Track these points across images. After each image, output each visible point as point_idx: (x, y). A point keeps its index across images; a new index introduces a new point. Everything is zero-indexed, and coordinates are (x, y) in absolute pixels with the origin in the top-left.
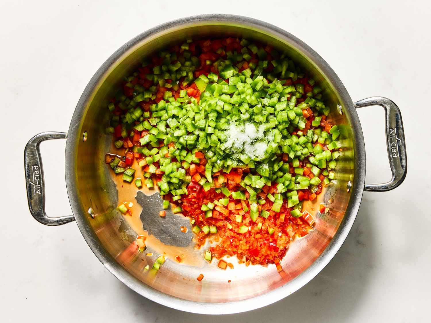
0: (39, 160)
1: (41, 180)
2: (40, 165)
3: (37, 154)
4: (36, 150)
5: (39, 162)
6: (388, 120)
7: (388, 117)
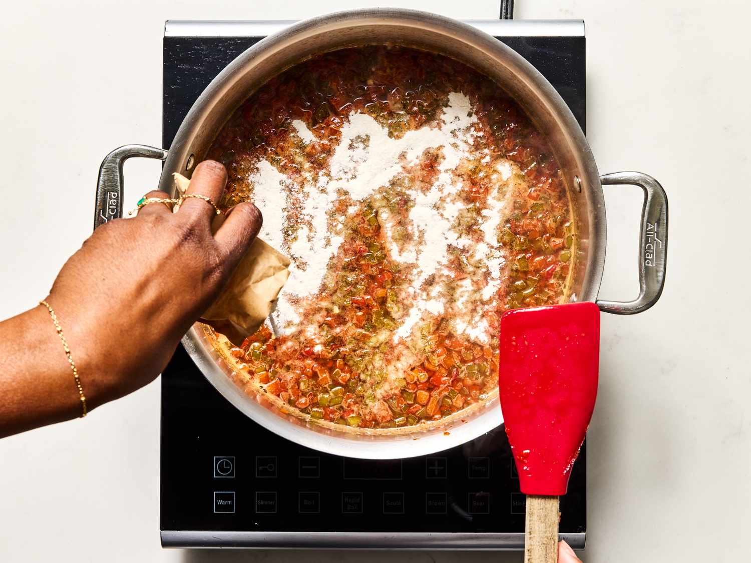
0: (119, 184)
1: (119, 214)
2: (119, 192)
3: (118, 174)
4: (118, 168)
5: (119, 188)
6: (647, 209)
7: (648, 204)
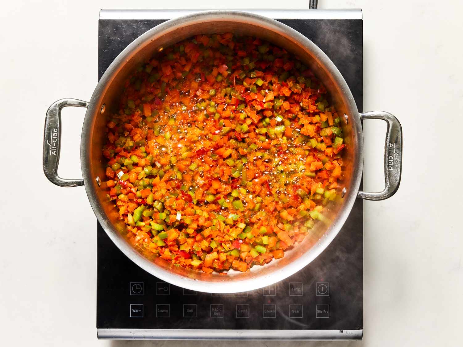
0: (58, 123)
1: (59, 142)
2: (59, 128)
3: (58, 117)
4: (57, 113)
5: (59, 125)
6: (389, 134)
7: (390, 131)
